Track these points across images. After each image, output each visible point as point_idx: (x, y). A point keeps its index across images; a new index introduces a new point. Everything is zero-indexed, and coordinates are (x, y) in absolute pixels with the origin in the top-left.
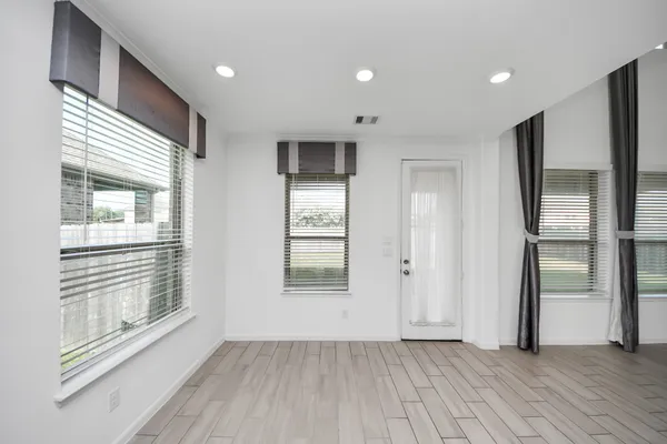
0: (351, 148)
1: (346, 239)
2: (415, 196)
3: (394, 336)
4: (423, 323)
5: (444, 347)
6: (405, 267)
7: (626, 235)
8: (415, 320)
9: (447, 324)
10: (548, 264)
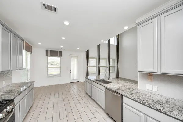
0: (61, 52)
1: (60, 67)
2: (72, 59)
3: (69, 82)
4: (73, 80)
5: (76, 83)
6: (70, 71)
7: (99, 66)
8: (72, 79)
9: (77, 79)
10: (90, 70)
